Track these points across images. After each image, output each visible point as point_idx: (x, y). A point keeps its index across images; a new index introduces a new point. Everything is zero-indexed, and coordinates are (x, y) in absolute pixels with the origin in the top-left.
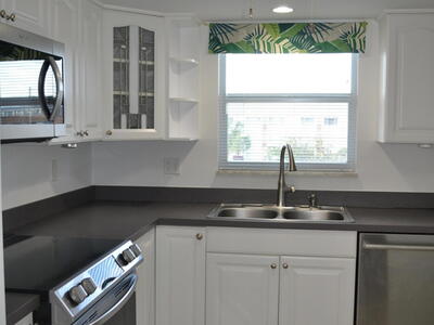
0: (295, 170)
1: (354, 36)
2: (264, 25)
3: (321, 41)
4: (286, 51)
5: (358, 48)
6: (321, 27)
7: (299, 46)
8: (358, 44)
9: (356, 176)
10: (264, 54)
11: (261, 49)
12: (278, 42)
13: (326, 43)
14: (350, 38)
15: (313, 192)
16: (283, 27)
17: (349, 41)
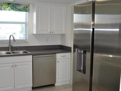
0: (15, 41)
1: (27, 8)
2: (3, 3)
3: (19, 8)
4: (9, 10)
5: (28, 11)
6: (18, 5)
7: (13, 9)
8: (28, 10)
9: (28, 42)
10: (3, 11)
11: (3, 9)
12: (7, 8)
13: (20, 9)
14: (26, 8)
15: (18, 47)
16: (9, 4)
17: (26, 9)
